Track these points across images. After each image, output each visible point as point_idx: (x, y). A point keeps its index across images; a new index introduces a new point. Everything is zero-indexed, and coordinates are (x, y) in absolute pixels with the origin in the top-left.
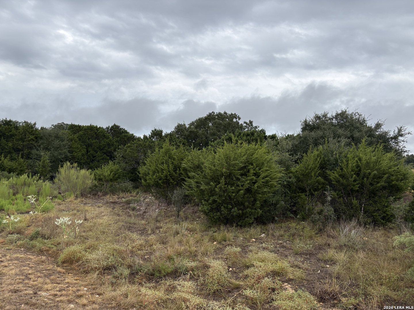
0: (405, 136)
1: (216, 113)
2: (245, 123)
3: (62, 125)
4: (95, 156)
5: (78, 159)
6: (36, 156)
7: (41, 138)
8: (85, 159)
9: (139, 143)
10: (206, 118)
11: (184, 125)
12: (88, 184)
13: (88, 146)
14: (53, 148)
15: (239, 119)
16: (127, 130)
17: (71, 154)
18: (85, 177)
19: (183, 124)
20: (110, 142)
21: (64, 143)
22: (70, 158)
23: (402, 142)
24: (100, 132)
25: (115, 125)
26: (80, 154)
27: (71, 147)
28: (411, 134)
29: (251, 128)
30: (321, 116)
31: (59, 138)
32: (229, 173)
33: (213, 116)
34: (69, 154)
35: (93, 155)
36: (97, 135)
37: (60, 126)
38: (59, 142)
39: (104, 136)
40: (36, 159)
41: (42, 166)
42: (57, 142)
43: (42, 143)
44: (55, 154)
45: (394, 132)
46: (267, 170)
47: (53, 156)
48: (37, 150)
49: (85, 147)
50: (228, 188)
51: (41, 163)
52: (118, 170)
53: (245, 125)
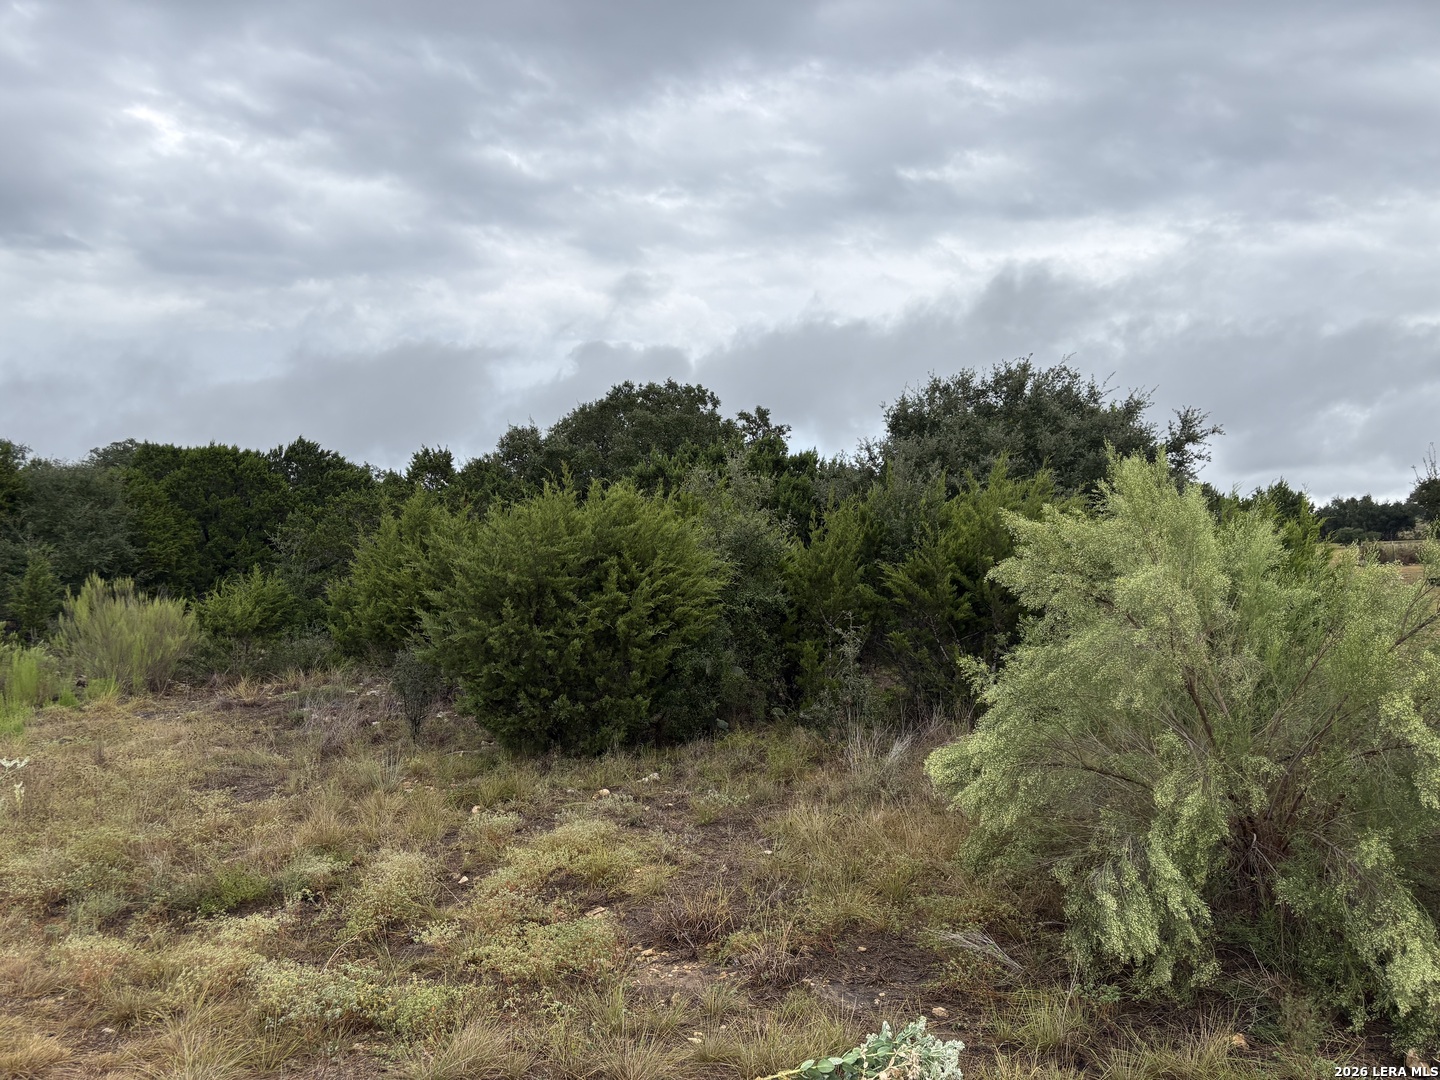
0: (1204, 441)
1: (637, 388)
2: (743, 416)
3: (126, 450)
4: (233, 554)
5: (167, 565)
6: (10, 561)
7: (29, 499)
8: (196, 562)
9: (356, 500)
10: (603, 407)
11: (534, 431)
12: (169, 647)
13: (207, 518)
14: (70, 530)
15: (716, 403)
16: (344, 459)
17: (139, 550)
18: (161, 627)
19: (528, 428)
20: (282, 503)
21: (109, 512)
22: (138, 564)
23: (1196, 460)
24: (246, 469)
25: (301, 441)
26: (173, 548)
27: (142, 523)
28: (1220, 432)
29: (764, 432)
30: (951, 384)
31: (94, 495)
32: (533, 587)
33: (626, 396)
34: (130, 550)
35: (225, 549)
36: (235, 480)
37: (121, 452)
38: (92, 507)
39: (263, 481)
40: (12, 573)
41: (30, 593)
42: (84, 510)
43: (33, 517)
44: (78, 552)
45: (1170, 428)
46: (665, 571)
47: (73, 558)
48: (15, 540)
49: (192, 520)
50: (533, 635)
51: (24, 585)
52: (284, 595)
53: (741, 423)
